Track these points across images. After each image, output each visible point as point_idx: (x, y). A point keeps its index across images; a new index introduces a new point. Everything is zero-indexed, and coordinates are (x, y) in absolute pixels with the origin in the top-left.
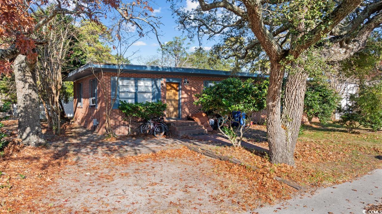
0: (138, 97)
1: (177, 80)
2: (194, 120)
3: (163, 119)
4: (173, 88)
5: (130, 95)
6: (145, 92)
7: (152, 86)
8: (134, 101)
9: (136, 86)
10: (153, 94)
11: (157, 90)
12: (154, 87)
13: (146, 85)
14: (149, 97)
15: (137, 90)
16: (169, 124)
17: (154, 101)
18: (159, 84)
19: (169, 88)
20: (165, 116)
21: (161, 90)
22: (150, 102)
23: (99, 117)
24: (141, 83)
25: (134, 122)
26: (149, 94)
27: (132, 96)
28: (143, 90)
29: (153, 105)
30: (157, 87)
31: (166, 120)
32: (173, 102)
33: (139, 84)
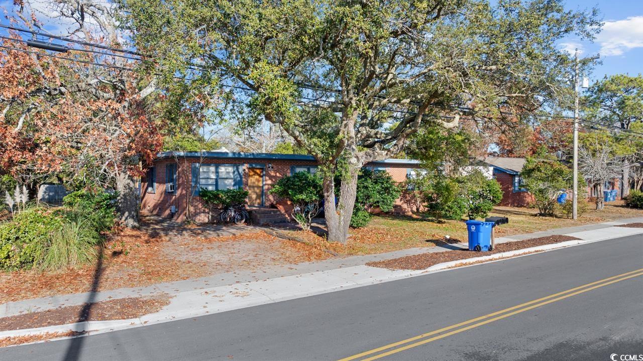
0: (219, 183)
1: (260, 165)
2: (277, 208)
3: (244, 206)
4: (256, 173)
5: (210, 182)
6: (227, 178)
7: (234, 172)
8: (214, 188)
9: (217, 172)
10: (234, 181)
11: (239, 176)
12: (236, 173)
13: (227, 171)
14: (231, 183)
15: (218, 176)
16: (250, 212)
17: (235, 188)
18: (241, 170)
19: (252, 173)
20: (247, 203)
21: (243, 176)
22: (232, 188)
23: (178, 203)
24: (222, 169)
25: (215, 209)
26: (230, 181)
27: (213, 182)
28: (223, 177)
29: (235, 192)
30: (239, 173)
31: (248, 208)
32: (256, 189)
33: (220, 171)
